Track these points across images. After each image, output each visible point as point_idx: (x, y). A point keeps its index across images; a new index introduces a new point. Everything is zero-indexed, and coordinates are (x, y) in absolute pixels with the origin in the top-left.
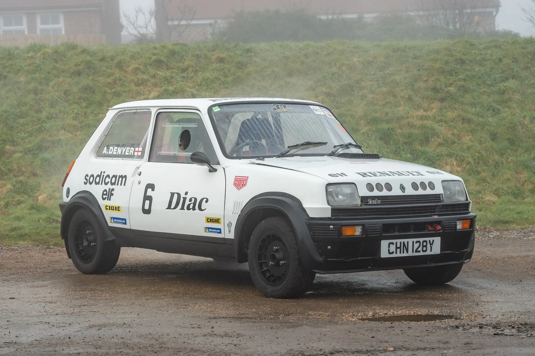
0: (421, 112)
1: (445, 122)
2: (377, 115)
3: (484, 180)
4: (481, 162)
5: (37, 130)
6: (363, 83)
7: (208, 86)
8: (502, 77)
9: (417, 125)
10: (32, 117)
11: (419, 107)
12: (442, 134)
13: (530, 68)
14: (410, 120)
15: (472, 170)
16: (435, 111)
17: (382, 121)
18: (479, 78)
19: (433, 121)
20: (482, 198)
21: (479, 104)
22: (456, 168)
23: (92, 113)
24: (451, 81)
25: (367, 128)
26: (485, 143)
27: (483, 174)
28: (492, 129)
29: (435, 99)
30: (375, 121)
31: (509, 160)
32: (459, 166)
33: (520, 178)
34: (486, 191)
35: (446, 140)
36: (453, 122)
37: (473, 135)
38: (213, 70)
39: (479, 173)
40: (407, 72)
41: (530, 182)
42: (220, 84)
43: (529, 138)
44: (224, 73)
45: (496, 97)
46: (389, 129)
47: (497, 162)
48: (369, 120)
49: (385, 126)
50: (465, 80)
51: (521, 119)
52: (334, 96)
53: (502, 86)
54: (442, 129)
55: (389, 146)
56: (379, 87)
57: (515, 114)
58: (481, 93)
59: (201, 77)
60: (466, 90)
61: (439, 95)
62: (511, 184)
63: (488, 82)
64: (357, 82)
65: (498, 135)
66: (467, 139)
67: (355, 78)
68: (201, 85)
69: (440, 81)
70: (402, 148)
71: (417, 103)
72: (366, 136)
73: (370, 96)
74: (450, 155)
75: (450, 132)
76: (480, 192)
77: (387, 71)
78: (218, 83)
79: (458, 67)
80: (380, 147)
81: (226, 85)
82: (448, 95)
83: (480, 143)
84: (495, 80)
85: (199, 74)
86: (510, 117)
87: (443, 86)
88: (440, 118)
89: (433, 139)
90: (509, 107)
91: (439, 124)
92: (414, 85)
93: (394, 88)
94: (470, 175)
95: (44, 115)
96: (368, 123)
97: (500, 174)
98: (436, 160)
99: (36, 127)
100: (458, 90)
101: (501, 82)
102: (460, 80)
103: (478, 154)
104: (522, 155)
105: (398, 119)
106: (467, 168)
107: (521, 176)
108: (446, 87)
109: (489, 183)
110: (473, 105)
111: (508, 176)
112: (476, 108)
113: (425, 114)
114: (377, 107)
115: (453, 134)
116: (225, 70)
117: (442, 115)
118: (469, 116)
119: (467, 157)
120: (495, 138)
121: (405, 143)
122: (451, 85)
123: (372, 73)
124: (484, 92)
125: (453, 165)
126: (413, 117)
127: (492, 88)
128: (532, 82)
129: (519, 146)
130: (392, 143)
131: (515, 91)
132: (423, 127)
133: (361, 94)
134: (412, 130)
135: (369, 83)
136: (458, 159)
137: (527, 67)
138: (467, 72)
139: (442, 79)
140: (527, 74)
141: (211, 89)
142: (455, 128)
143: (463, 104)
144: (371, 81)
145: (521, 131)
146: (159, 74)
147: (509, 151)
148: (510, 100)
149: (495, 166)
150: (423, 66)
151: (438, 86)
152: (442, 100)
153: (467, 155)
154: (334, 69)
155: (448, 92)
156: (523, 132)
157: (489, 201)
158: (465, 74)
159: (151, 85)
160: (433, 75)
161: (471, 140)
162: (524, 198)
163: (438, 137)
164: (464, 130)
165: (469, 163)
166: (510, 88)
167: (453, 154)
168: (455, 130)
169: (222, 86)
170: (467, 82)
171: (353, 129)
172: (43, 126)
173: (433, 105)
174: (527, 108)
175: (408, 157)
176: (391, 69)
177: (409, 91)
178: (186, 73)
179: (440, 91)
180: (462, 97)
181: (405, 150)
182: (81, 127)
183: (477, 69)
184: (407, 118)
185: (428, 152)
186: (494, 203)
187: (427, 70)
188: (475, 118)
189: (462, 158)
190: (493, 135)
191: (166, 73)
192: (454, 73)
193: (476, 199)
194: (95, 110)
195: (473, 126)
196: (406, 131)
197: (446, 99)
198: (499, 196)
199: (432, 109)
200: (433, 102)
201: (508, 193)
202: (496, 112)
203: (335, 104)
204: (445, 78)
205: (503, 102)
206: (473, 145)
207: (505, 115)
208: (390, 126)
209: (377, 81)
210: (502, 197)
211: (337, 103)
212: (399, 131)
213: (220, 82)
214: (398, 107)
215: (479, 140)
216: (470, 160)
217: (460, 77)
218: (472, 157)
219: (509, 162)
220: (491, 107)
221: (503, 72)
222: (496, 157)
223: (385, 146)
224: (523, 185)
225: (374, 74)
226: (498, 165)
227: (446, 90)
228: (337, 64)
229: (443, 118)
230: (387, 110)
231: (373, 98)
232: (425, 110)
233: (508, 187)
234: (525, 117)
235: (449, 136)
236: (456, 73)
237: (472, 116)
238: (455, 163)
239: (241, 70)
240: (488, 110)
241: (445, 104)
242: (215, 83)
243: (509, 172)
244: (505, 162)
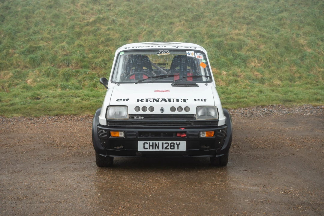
0: (237, 31)
1: (250, 37)
2: (213, 33)
3: (273, 71)
4: (271, 60)
5: (27, 40)
6: (205, 14)
7: (121, 15)
8: (280, 10)
9: (235, 39)
10: (25, 32)
11: (236, 28)
12: (249, 44)
13: (294, 5)
14: (231, 36)
15: (266, 65)
16: (244, 30)
17: (216, 36)
18: (268, 11)
19: (243, 36)
20: (272, 82)
21: (268, 26)
22: (257, 64)
23: (58, 30)
24: (252, 13)
25: (208, 40)
26: (272, 49)
27: (273, 68)
28: (276, 41)
29: (244, 23)
30: (212, 36)
31: (286, 59)
32: (259, 63)
33: (292, 70)
34: (274, 78)
35: (251, 48)
36: (254, 37)
37: (265, 45)
38: (124, 6)
39: (270, 67)
40: (229, 7)
41: (298, 72)
42: (128, 14)
43: (296, 46)
44: (130, 7)
45: (277, 22)
46: (220, 41)
47: (280, 61)
48: (209, 36)
49: (217, 39)
50: (260, 12)
51: (291, 35)
52: (190, 21)
53: (280, 15)
54: (249, 41)
55: (220, 51)
56: (214, 16)
57: (288, 32)
58: (269, 20)
59: (118, 10)
60: (260, 18)
61: (246, 21)
62: (288, 74)
63: (272, 14)
64: (202, 13)
65: (279, 45)
66: (262, 47)
67: (200, 11)
68: (118, 14)
69: (246, 13)
70: (227, 52)
71: (234, 26)
72: (208, 45)
73: (209, 21)
74: (254, 57)
75: (253, 43)
76: (271, 79)
77: (218, 7)
78: (127, 13)
79: (256, 5)
80: (215, 52)
81: (131, 15)
82: (251, 21)
83: (270, 50)
84: (276, 12)
85: (116, 8)
86: (285, 34)
87: (248, 16)
88: (247, 35)
89: (244, 47)
90: (285, 28)
91: (247, 38)
92: (232, 15)
93: (222, 17)
94: (265, 68)
95: (31, 31)
96: (209, 37)
97: (281, 68)
98: (246, 59)
99: (27, 38)
100: (256, 18)
101: (279, 13)
102: (257, 12)
103: (269, 56)
104: (293, 56)
105: (225, 35)
106: (263, 64)
107: (293, 69)
108: (250, 16)
109: (276, 73)
110: (265, 26)
111: (286, 69)
112: (266, 28)
113: (239, 32)
114: (213, 28)
115: (255, 44)
116: (131, 5)
117: (249, 33)
118: (264, 34)
119: (263, 58)
120: (277, 46)
121: (229, 49)
122: (252, 15)
123: (210, 8)
124: (270, 19)
125: (256, 62)
126: (233, 34)
127: (275, 17)
128: (296, 13)
129: (291, 51)
130: (222, 49)
131: (287, 19)
132: (239, 40)
133: (204, 20)
134: (233, 42)
135: (208, 14)
136: (258, 59)
137: (293, 4)
138: (261, 8)
139: (248, 12)
140: (293, 9)
141: (123, 16)
142: (256, 40)
143: (259, 26)
144: (209, 13)
145: (291, 42)
146: (95, 8)
147: (286, 54)
148: (284, 24)
149: (279, 63)
150: (237, 4)
151: (246, 16)
152: (248, 24)
153: (263, 56)
154: (189, 6)
155: (251, 19)
156: (293, 43)
157: (276, 84)
158: (259, 9)
159: (91, 14)
160: (243, 10)
161: (265, 47)
162: (295, 82)
163: (247, 46)
164: (261, 42)
165: (264, 61)
166: (285, 17)
167: (256, 56)
168: (256, 41)
169: (129, 15)
170: (261, 13)
171: (201, 41)
172: (30, 38)
173: (243, 27)
174: (294, 28)
175: (231, 58)
176: (220, 6)
177: (230, 19)
178: (109, 7)
179: (247, 19)
180: (259, 22)
181: (229, 54)
182: (52, 38)
183: (266, 6)
184: (230, 34)
185: (242, 55)
186: (279, 85)
187: (239, 6)
188: (266, 35)
189: (261, 58)
190: (277, 45)
191: (98, 7)
192: (253, 8)
193: (270, 83)
194: (60, 28)
195: (265, 39)
196: (230, 42)
197: (250, 23)
198: (281, 81)
199: (243, 29)
200: (243, 25)
201: (287, 79)
202: (278, 31)
203: (191, 26)
204: (249, 11)
205: (281, 25)
206: (266, 51)
207: (282, 33)
208: (221, 39)
209: (212, 13)
210: (284, 81)
211: (192, 25)
212: (225, 42)
213: (128, 13)
214: (224, 28)
215: (269, 48)
216: (265, 59)
217: (257, 10)
218: (266, 58)
219: (286, 61)
220: (274, 28)
221: (280, 7)
222: (279, 58)
223: (218, 51)
224: (294, 74)
225: (211, 9)
226: (280, 62)
227: (250, 18)
228: (191, 3)
229: (249, 34)
230: (219, 30)
231: (211, 23)
232: (239, 30)
233: (287, 76)
234: (293, 34)
235: (253, 45)
236: (255, 8)
237: (265, 34)
238: (257, 61)
239: (139, 6)
240: (273, 29)
241: (250, 26)
242: (125, 13)
243: (286, 66)
244: (284, 61)
